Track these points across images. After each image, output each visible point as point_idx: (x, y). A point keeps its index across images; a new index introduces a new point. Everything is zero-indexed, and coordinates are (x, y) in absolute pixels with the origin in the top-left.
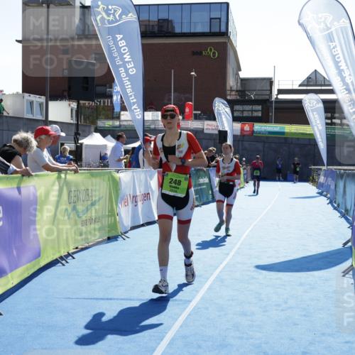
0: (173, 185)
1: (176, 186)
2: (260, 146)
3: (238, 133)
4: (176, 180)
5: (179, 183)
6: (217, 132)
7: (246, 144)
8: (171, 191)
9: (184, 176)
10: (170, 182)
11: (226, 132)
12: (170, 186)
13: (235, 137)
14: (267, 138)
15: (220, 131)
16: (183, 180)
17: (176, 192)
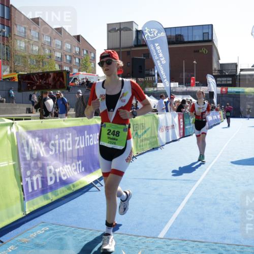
0: (112, 136)
1: (115, 137)
2: (231, 99)
3: (219, 93)
4: (114, 131)
5: (118, 134)
6: (208, 93)
7: (224, 98)
8: (109, 142)
9: (122, 126)
10: (108, 134)
11: (213, 92)
12: (109, 138)
13: (218, 95)
14: (235, 95)
15: (210, 92)
16: (121, 130)
17: (115, 143)
